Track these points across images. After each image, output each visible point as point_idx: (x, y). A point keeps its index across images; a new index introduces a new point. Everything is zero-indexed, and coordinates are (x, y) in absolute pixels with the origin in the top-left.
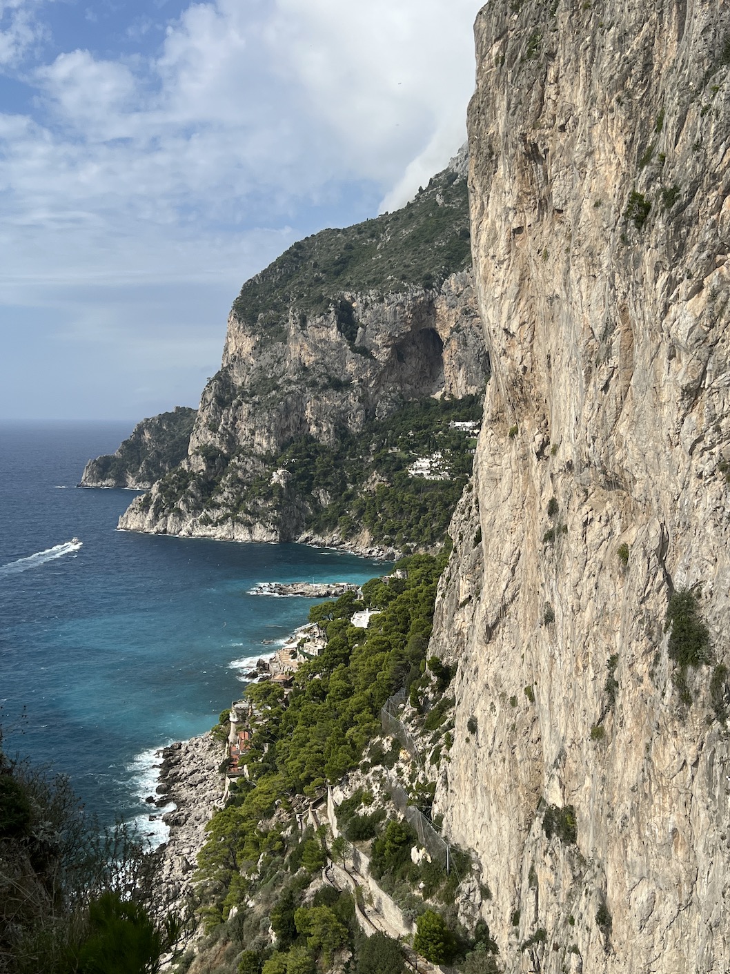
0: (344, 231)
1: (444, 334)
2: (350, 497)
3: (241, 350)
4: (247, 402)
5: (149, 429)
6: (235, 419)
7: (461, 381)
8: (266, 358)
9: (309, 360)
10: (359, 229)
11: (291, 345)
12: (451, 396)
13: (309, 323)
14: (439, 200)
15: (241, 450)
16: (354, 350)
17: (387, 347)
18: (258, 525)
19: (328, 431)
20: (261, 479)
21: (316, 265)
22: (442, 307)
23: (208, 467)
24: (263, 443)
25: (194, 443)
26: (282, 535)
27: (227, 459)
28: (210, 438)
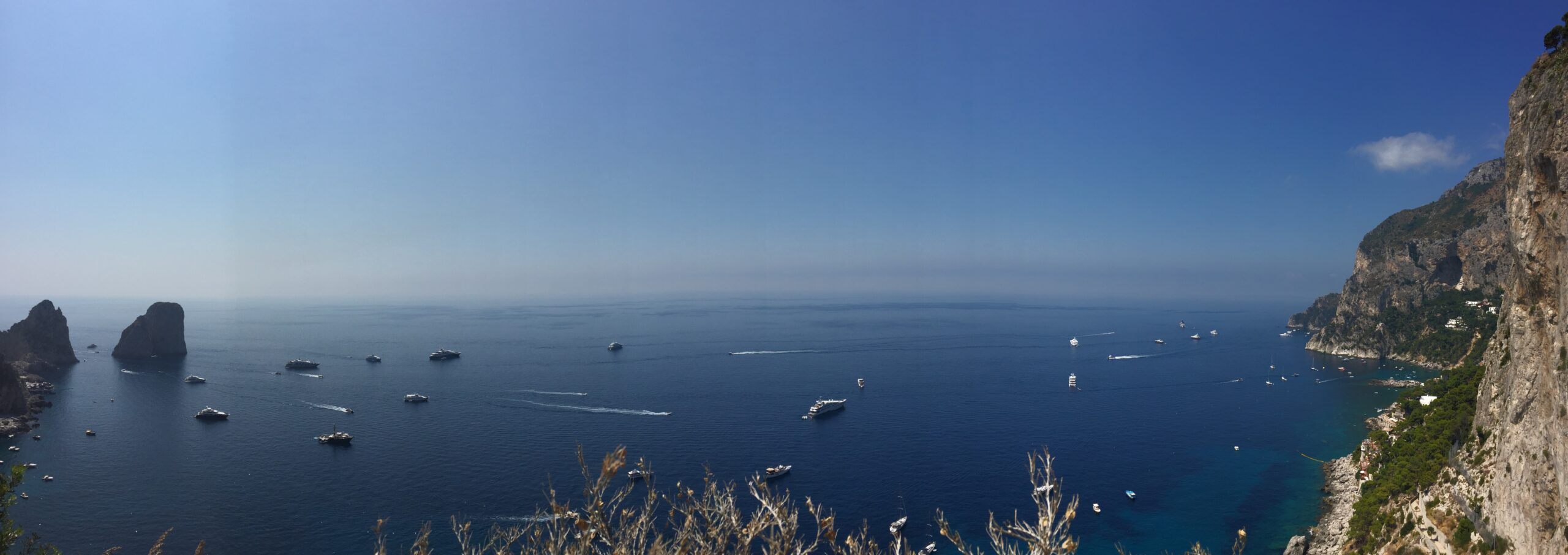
0: (1413, 211)
1: (1463, 259)
2: (1415, 337)
3: (1362, 266)
4: (1365, 291)
5: (1320, 302)
6: (1359, 299)
7: (1471, 282)
8: (1374, 270)
9: (1396, 271)
10: (1420, 209)
11: (1387, 264)
12: (1466, 289)
13: (1396, 254)
14: (1460, 195)
15: (1361, 314)
16: (1417, 265)
17: (1434, 264)
18: (1369, 350)
19: (1404, 305)
20: (1372, 327)
21: (1399, 227)
22: (1461, 245)
23: (1346, 321)
24: (1373, 311)
25: (1339, 310)
26: (1381, 357)
27: (1355, 317)
28: (1347, 308)
